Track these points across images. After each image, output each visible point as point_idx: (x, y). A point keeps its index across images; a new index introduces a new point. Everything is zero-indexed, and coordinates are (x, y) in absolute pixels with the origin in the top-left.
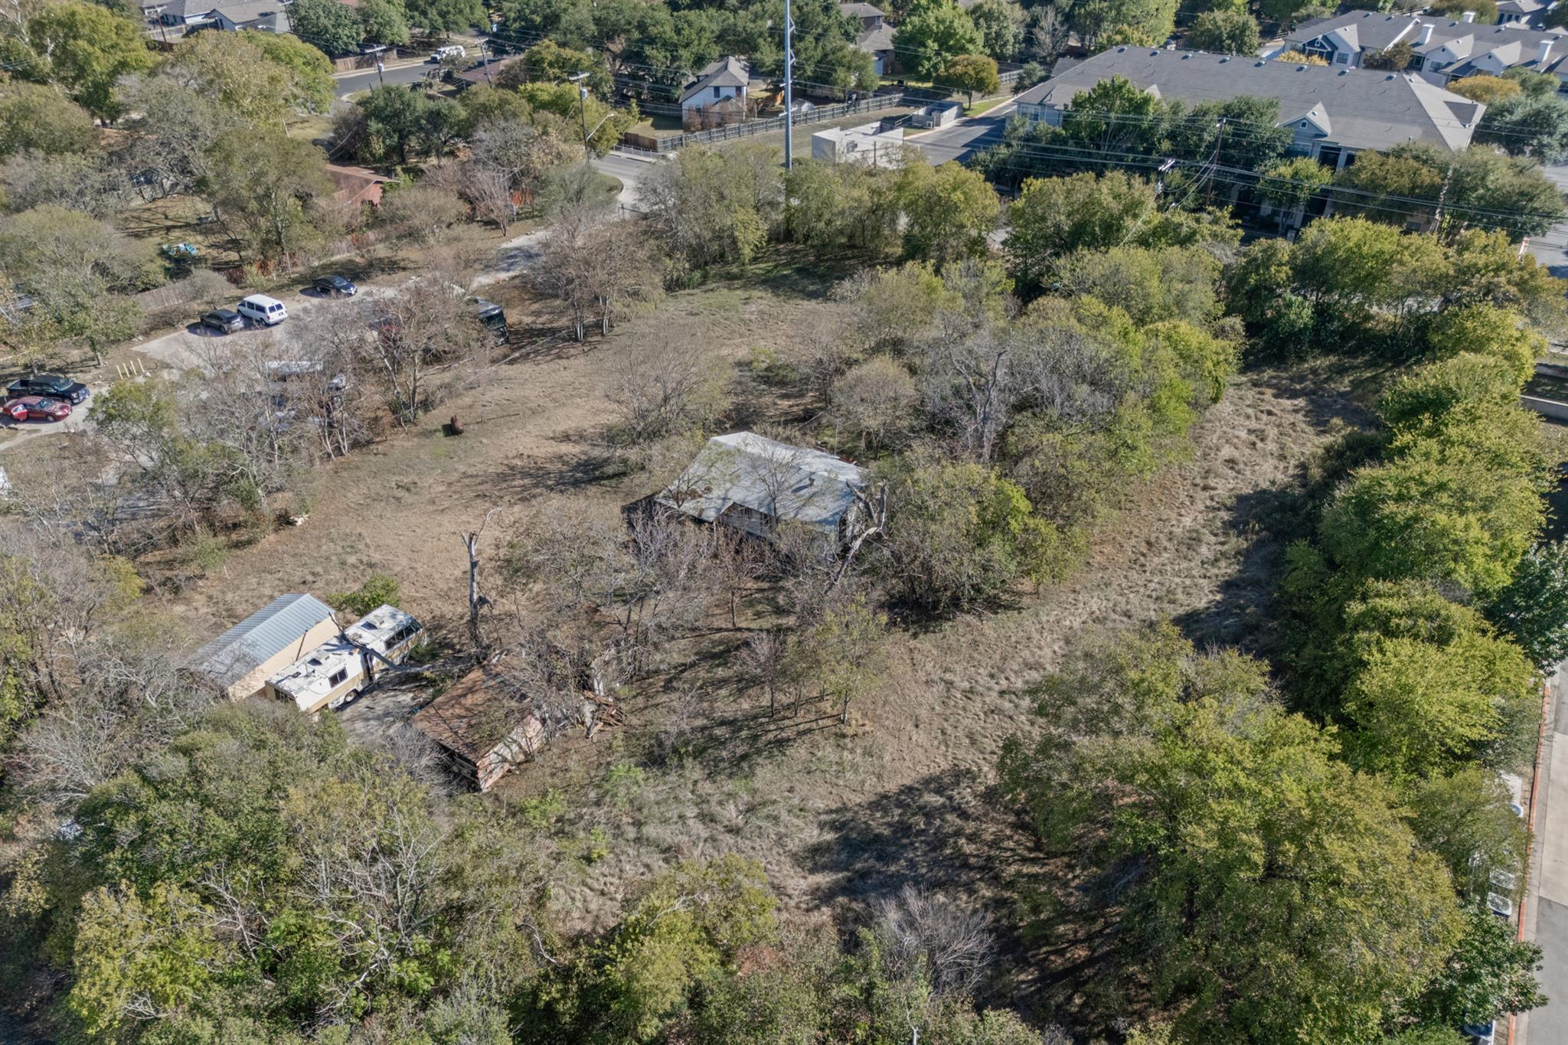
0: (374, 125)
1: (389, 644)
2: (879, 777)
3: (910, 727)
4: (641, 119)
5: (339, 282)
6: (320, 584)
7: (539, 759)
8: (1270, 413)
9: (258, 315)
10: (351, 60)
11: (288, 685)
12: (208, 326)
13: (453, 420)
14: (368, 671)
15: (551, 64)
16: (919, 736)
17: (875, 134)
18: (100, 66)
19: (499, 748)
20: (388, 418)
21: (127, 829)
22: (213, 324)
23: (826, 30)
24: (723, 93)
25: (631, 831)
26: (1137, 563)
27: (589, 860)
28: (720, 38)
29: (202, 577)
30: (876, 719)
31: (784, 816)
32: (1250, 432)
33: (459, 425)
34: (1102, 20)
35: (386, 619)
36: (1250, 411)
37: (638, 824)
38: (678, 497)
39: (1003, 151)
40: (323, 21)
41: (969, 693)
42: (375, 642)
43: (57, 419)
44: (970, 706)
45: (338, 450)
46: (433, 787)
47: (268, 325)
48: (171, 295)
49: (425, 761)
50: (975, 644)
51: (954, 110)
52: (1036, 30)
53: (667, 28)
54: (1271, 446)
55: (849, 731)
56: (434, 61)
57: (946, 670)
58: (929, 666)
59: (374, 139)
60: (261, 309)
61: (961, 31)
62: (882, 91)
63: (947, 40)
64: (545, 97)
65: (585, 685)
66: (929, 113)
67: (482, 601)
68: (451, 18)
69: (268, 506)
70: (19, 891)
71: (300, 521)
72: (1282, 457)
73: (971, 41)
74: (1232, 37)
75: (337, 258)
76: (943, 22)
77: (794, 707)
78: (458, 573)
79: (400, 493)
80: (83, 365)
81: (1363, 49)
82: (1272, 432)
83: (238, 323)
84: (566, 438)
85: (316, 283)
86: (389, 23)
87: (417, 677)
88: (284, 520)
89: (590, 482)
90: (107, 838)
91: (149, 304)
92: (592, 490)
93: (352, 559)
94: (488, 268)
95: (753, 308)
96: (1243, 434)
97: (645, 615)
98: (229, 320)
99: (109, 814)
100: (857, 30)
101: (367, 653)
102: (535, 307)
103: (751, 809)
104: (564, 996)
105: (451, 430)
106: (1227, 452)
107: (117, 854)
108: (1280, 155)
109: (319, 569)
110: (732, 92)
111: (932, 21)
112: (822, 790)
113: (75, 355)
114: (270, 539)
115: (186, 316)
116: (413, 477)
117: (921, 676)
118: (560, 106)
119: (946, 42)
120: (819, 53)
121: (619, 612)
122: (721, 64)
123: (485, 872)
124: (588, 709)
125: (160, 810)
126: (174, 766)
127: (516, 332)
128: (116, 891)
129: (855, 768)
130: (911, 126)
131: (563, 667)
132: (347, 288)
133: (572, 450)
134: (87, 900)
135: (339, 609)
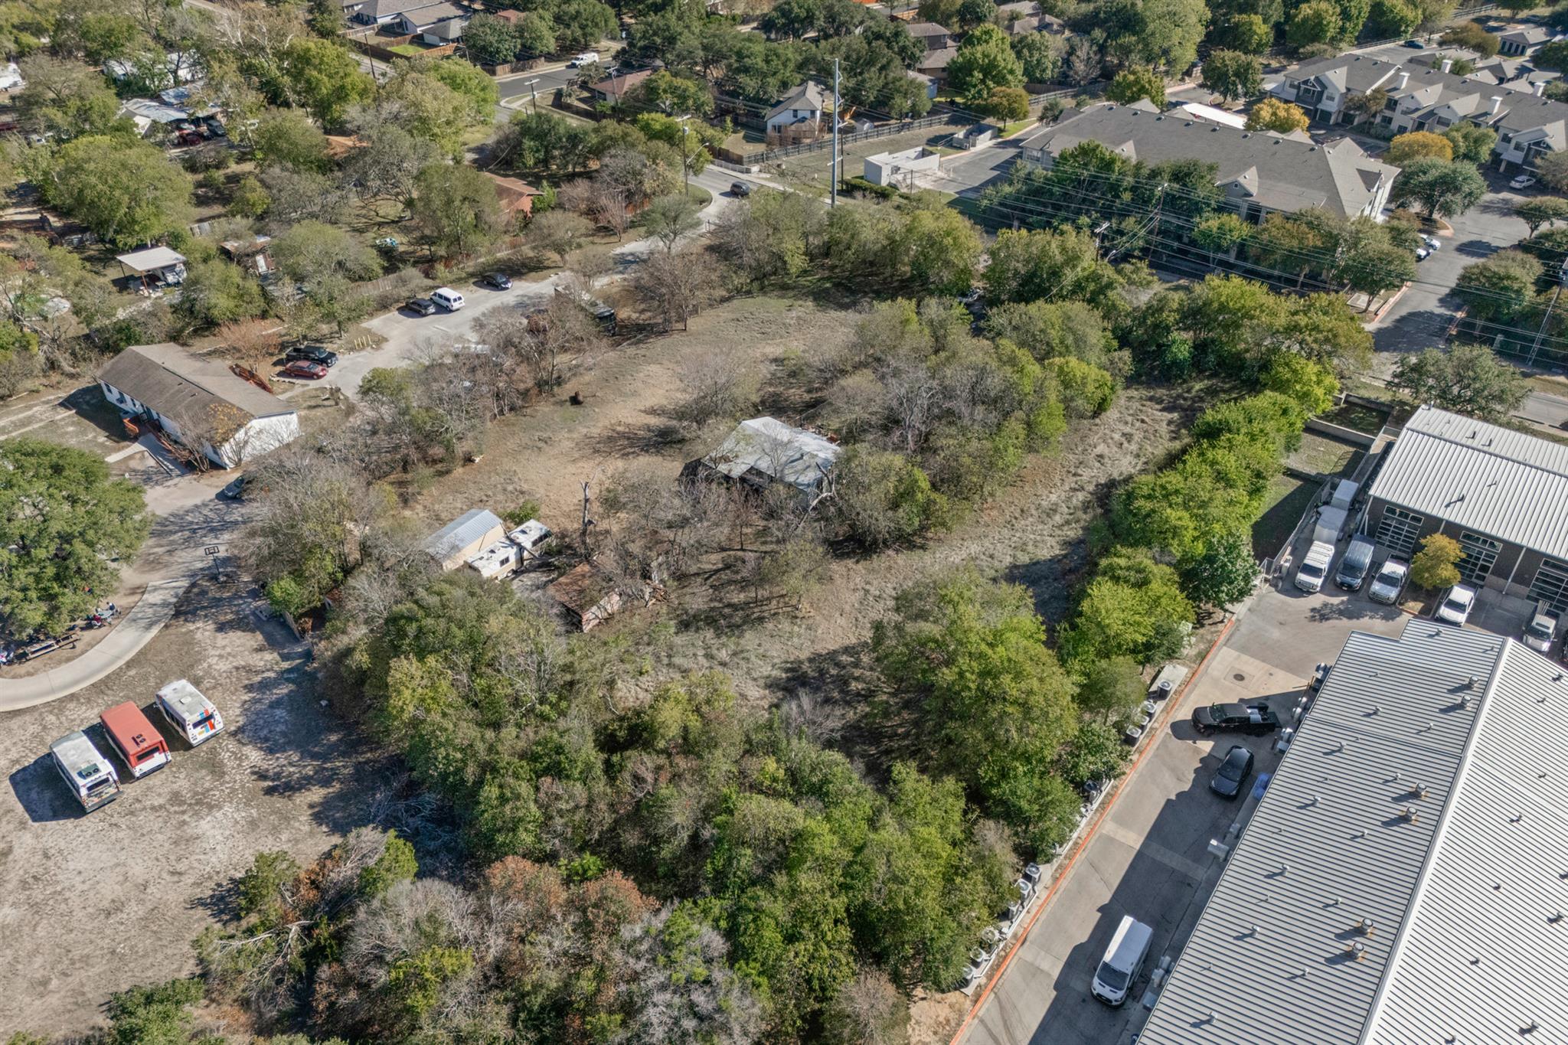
0: (528, 143)
1: (535, 543)
2: (813, 642)
3: (837, 615)
4: (734, 132)
5: (501, 279)
6: (491, 502)
7: (617, 617)
8: (1143, 421)
9: (445, 303)
10: (507, 67)
11: (476, 564)
12: (411, 309)
13: (577, 394)
14: (521, 560)
15: (665, 91)
16: (841, 621)
17: (917, 158)
18: (326, 87)
19: (594, 609)
20: (535, 391)
21: (412, 629)
22: (413, 309)
23: (888, 63)
24: (800, 115)
25: (665, 661)
26: (1010, 524)
27: (641, 674)
28: (800, 67)
29: (419, 493)
30: (818, 609)
31: (753, 658)
32: (1124, 435)
33: (581, 398)
34: (1130, 52)
35: (534, 528)
36: (1130, 419)
37: (669, 656)
38: (715, 461)
39: (1007, 189)
40: (490, 38)
41: (877, 598)
42: (526, 542)
43: (319, 377)
44: (876, 605)
45: (501, 412)
46: (558, 626)
47: (451, 311)
48: (384, 285)
49: (555, 611)
50: (890, 568)
51: (989, 134)
52: (1073, 58)
53: (759, 60)
54: (1134, 447)
55: (800, 615)
56: (574, 66)
57: (868, 583)
58: (858, 580)
59: (526, 153)
60: (448, 300)
61: (1003, 64)
62: (935, 111)
63: (991, 71)
64: (657, 127)
65: (646, 576)
66: (967, 136)
67: (590, 522)
68: (589, 30)
69: (460, 449)
70: (357, 656)
71: (477, 460)
72: (1138, 456)
73: (1011, 72)
74: (1237, 74)
75: (499, 255)
76: (988, 56)
77: (769, 599)
78: (576, 501)
79: (541, 444)
80: (331, 337)
81: (1348, 90)
82: (1138, 436)
83: (432, 309)
84: (652, 412)
85: (484, 278)
86: (540, 38)
87: (549, 565)
88: (468, 460)
89: (665, 444)
90: (402, 634)
91: (371, 291)
92: (667, 451)
93: (510, 488)
94: (607, 271)
95: (794, 314)
96: (1117, 436)
97: (685, 538)
98: (426, 308)
99: (402, 622)
100: (922, 51)
101: (521, 548)
102: (642, 306)
103: (735, 654)
104: (621, 727)
105: (575, 401)
106: (1101, 449)
107: (407, 641)
108: (1214, 210)
109: (490, 493)
110: (808, 114)
111: (979, 55)
112: (778, 646)
113: (325, 328)
114: (459, 471)
115: (398, 301)
116: (549, 434)
117: (852, 586)
118: (669, 136)
119: (990, 73)
120: (881, 82)
121: (670, 534)
122: (801, 88)
123: (586, 665)
124: (648, 590)
125: (429, 622)
126: (433, 600)
127: (626, 327)
128: (407, 658)
129: (799, 636)
130: (951, 146)
131: (634, 565)
132: (506, 283)
133: (654, 421)
134: (393, 663)
135: (505, 520)
